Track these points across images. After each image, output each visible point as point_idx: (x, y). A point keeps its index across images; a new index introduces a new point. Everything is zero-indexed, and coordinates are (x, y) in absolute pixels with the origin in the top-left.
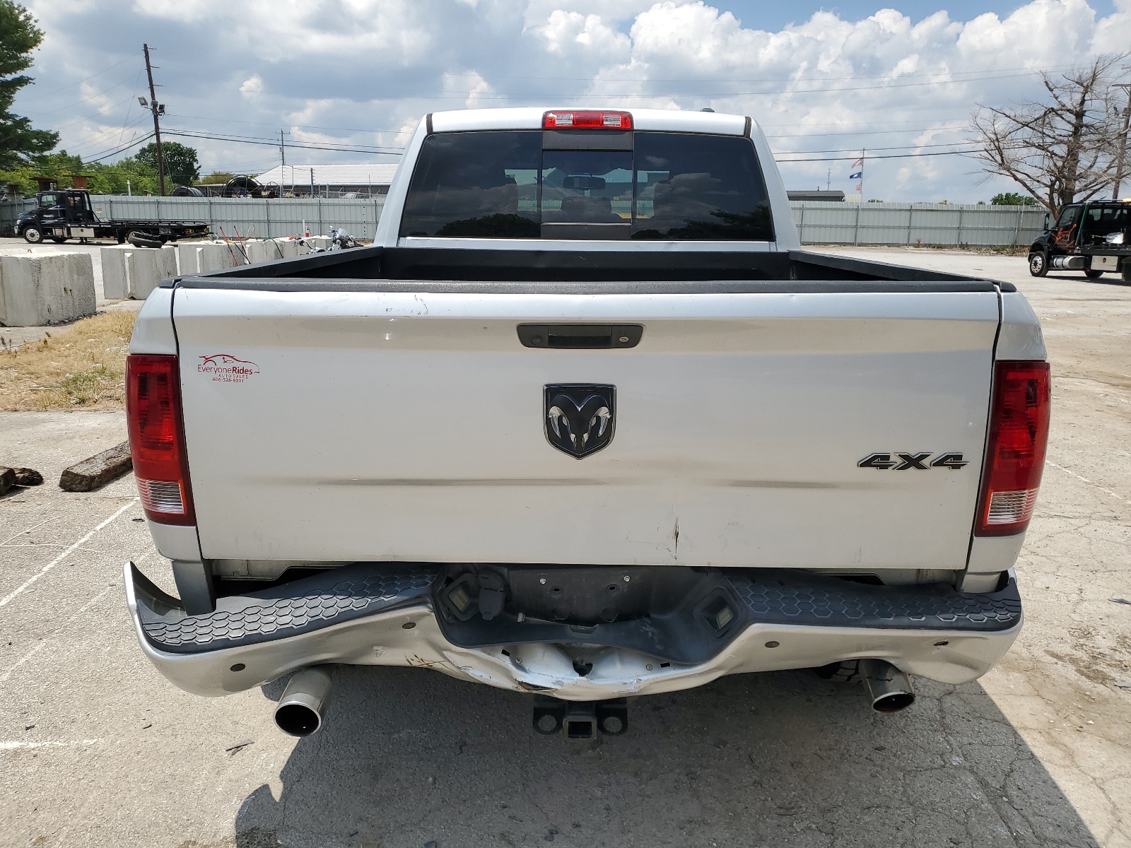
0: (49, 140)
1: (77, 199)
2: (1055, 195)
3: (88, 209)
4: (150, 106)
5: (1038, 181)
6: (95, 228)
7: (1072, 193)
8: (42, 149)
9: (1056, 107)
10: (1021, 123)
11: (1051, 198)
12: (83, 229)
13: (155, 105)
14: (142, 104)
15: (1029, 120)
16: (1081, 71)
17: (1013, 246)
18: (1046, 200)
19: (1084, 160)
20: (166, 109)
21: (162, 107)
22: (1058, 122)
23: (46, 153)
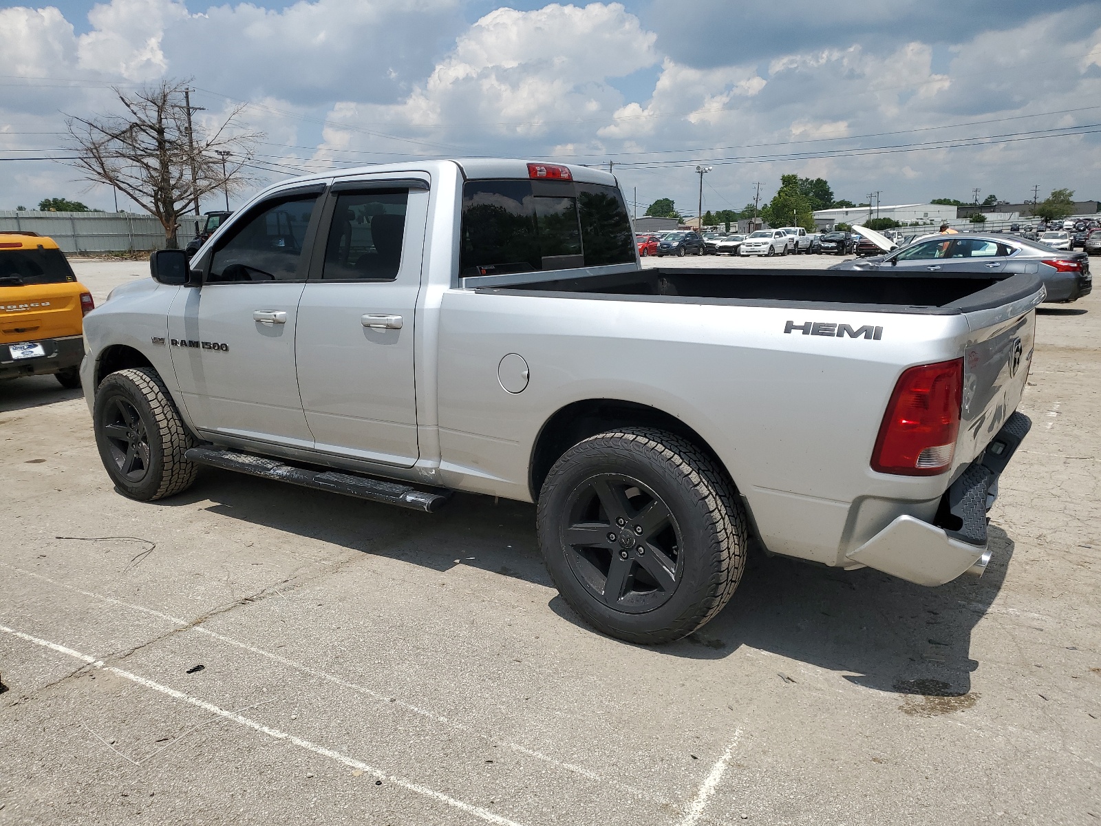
2: (159, 203)
5: (140, 191)
7: (172, 202)
9: (138, 122)
10: (110, 135)
11: (157, 207)
15: (117, 132)
16: (152, 90)
17: (130, 252)
18: (152, 208)
19: (174, 171)
22: (142, 136)
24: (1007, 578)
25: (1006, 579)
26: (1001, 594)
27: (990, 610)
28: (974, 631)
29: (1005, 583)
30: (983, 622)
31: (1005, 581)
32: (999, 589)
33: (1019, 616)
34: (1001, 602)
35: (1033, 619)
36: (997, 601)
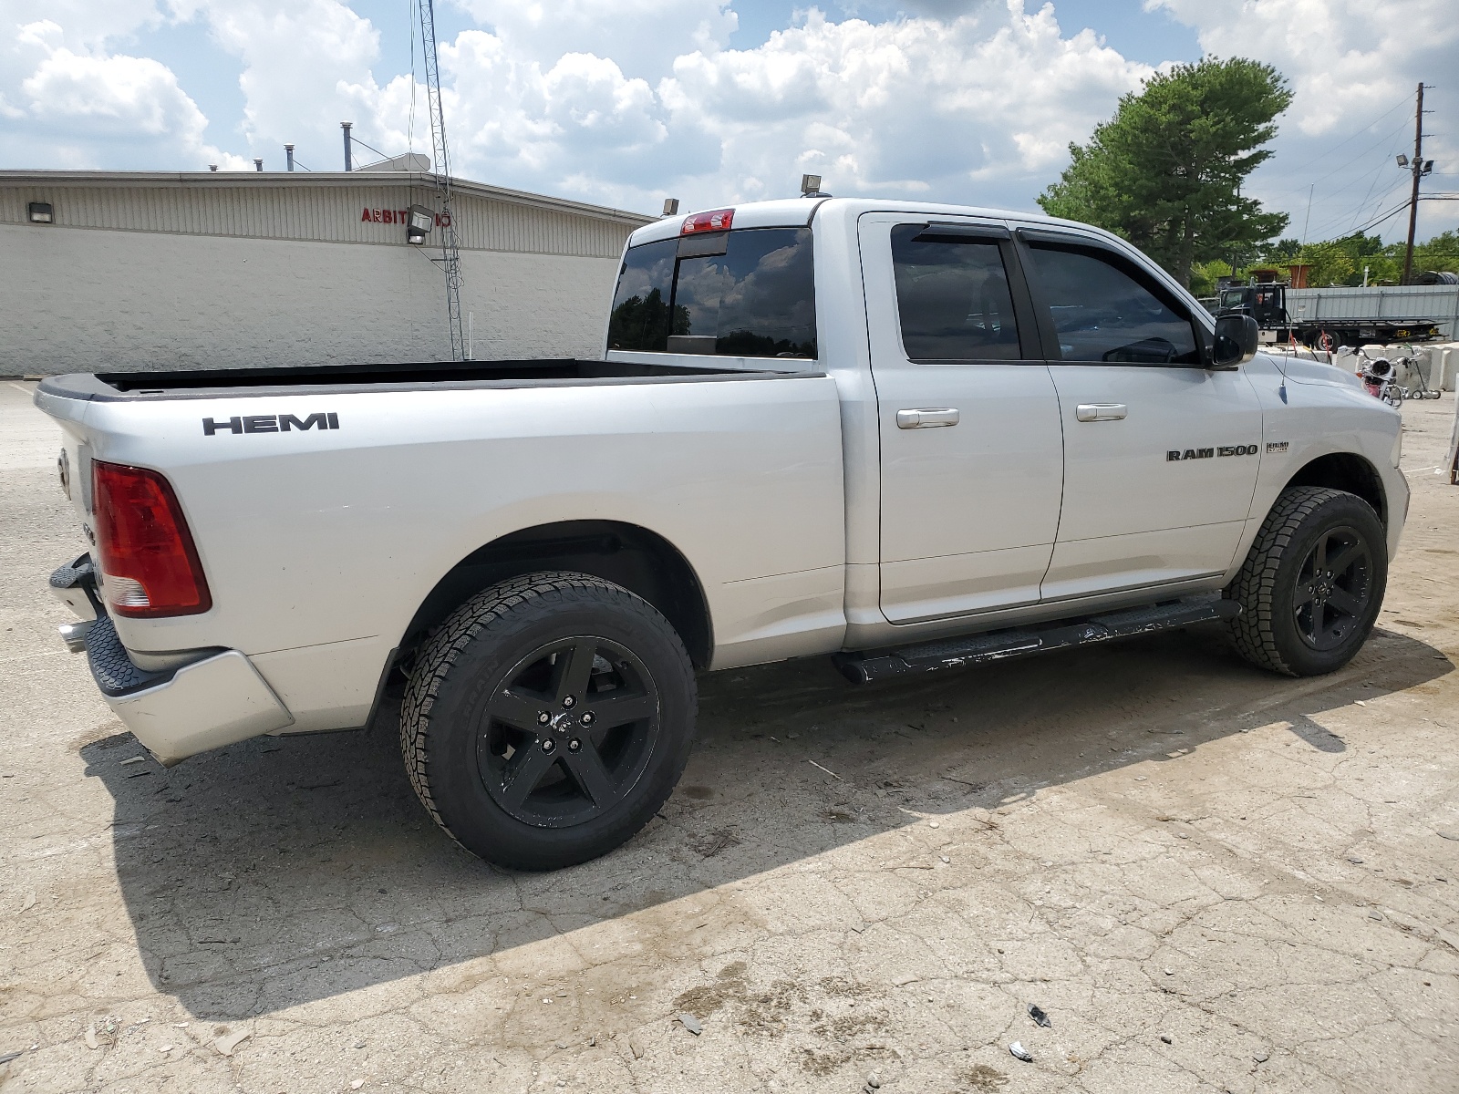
0: (1276, 223)
1: (1269, 295)
3: (1281, 307)
4: (1411, 165)
6: (1279, 331)
8: (1265, 236)
12: (1266, 332)
13: (1418, 163)
14: (1400, 164)
20: (1434, 167)
21: (1429, 164)
23: (1270, 241)
24: (118, 897)
25: (120, 894)
26: (110, 865)
27: (110, 833)
28: (112, 802)
29: (115, 885)
30: (108, 815)
31: (119, 889)
32: (121, 872)
33: (70, 841)
34: (104, 852)
35: (49, 846)
36: (109, 851)
